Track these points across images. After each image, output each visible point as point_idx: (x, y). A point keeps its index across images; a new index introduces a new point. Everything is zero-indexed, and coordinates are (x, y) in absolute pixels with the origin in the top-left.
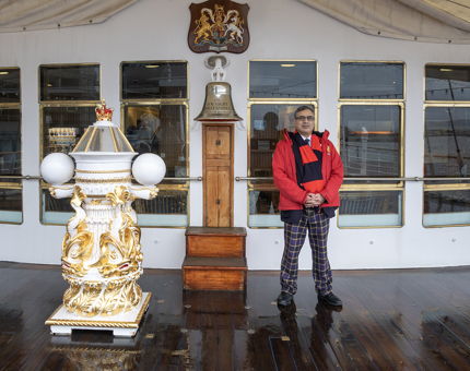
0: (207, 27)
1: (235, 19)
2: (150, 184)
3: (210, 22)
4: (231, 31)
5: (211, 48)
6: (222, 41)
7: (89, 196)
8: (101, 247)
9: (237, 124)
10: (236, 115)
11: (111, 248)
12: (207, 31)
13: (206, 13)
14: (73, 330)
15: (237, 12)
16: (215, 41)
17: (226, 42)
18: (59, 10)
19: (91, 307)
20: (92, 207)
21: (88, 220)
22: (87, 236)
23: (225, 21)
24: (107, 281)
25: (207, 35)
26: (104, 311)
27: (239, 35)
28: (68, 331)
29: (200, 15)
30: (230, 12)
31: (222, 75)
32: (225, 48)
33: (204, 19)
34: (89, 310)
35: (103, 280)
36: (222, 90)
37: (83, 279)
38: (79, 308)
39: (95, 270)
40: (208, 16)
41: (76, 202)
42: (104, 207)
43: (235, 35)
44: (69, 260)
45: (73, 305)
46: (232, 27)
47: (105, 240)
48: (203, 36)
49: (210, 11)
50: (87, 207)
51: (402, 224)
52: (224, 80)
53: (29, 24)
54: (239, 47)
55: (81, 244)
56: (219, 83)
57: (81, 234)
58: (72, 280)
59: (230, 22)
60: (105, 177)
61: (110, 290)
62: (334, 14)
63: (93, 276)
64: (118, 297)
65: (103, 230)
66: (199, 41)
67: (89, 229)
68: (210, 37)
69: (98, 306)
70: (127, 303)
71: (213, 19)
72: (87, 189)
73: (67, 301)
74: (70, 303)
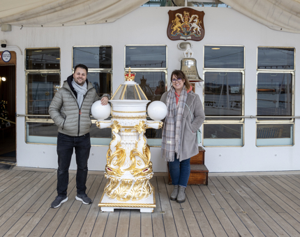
0: (180, 25)
1: (196, 20)
2: (158, 119)
3: (181, 22)
4: (193, 28)
5: (181, 37)
6: (188, 33)
7: (123, 127)
8: (131, 158)
9: (197, 84)
10: (200, 78)
11: (138, 158)
12: (179, 27)
13: (178, 16)
14: (115, 210)
15: (197, 16)
16: (184, 33)
17: (191, 34)
18: (86, 13)
19: (126, 196)
20: (124, 134)
21: (122, 142)
22: (122, 151)
23: (190, 21)
24: (135, 179)
25: (179, 29)
26: (134, 198)
27: (198, 30)
28: (112, 210)
29: (175, 18)
30: (193, 16)
31: (191, 54)
32: (190, 38)
33: (177, 19)
34: (125, 197)
35: (134, 178)
36: (191, 63)
37: (121, 178)
38: (118, 196)
39: (128, 172)
40: (180, 18)
41: (115, 131)
42: (132, 134)
43: (196, 30)
44: (111, 166)
45: (114, 194)
46: (194, 25)
47: (134, 154)
48: (177, 30)
49: (181, 15)
50: (122, 134)
51: (293, 144)
52: (192, 57)
53: (66, 22)
54: (198, 37)
55: (118, 157)
56: (189, 59)
57: (118, 150)
58: (114, 178)
59: (193, 22)
60: (129, 115)
61: (137, 185)
62: (255, 17)
63: (127, 176)
64: (141, 189)
65: (132, 147)
66: (174, 33)
67: (123, 147)
68: (181, 31)
69: (130, 194)
70: (147, 192)
71: (182, 20)
72: (122, 122)
73: (110, 192)
74: (112, 193)
